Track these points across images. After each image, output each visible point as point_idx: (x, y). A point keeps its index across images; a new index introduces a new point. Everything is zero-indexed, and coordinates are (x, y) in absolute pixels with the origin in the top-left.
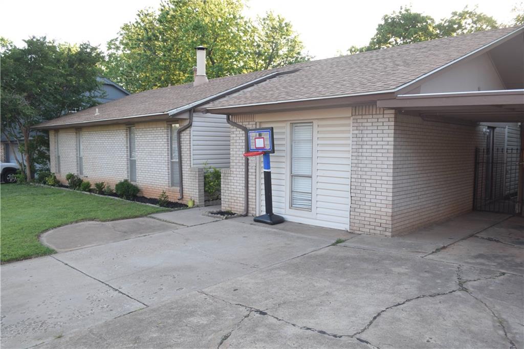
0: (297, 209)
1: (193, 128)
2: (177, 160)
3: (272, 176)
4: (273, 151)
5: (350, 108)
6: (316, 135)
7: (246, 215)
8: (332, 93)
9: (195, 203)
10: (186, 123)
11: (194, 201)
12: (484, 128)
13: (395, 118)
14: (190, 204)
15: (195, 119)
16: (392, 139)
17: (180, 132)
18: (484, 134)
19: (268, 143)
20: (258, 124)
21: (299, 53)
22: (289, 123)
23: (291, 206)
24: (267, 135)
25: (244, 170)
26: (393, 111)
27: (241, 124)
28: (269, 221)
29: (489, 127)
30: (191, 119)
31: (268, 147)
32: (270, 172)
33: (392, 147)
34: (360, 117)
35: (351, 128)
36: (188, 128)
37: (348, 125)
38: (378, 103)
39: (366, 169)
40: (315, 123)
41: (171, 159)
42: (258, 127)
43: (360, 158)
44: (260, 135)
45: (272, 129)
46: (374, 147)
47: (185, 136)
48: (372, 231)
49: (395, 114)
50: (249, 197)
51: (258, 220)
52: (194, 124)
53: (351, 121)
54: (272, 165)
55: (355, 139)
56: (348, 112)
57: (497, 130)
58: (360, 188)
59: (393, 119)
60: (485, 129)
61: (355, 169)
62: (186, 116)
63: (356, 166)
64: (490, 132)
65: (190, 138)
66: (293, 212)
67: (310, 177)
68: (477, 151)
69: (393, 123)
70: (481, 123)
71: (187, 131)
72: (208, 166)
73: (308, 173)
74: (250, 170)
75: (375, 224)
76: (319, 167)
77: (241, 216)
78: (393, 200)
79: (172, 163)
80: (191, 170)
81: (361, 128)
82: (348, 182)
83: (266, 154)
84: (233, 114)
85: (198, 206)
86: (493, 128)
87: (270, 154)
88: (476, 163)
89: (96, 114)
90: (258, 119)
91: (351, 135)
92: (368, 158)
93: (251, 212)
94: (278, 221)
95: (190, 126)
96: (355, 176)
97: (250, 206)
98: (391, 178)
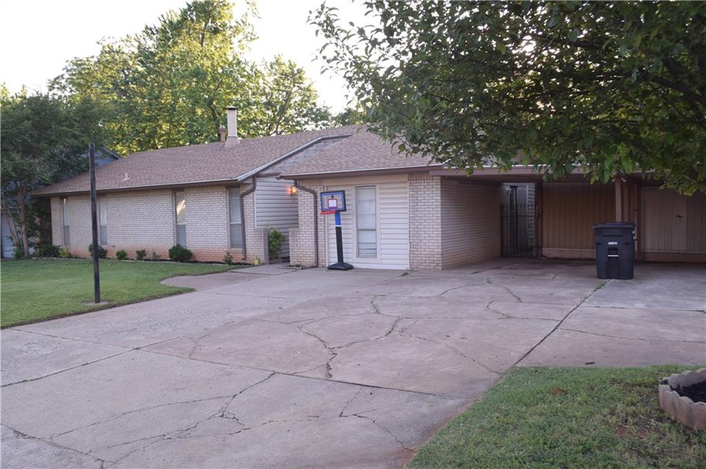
0: (363, 257)
1: (256, 192)
2: (240, 223)
3: (343, 231)
4: (345, 210)
5: (407, 176)
6: (379, 197)
7: (316, 267)
8: (395, 164)
9: (261, 262)
10: (250, 188)
11: (259, 260)
12: (507, 187)
13: (441, 182)
14: (256, 262)
15: (258, 184)
16: (440, 198)
17: (242, 196)
18: (508, 192)
19: (341, 203)
20: (325, 188)
21: (314, 104)
22: (354, 187)
23: (358, 255)
24: (339, 197)
25: (313, 228)
26: (439, 178)
27: (308, 188)
28: (342, 268)
29: (511, 187)
30: (254, 183)
31: (341, 207)
32: (340, 228)
33: (440, 204)
34: (415, 181)
35: (408, 190)
36: (252, 191)
37: (406, 188)
38: (430, 172)
39: (421, 221)
40: (378, 187)
41: (230, 221)
42: (325, 191)
43: (416, 213)
44: (332, 197)
45: (344, 192)
46: (426, 204)
47: (247, 199)
48: (427, 267)
49: (441, 179)
50: (319, 251)
51: (331, 268)
52: (257, 188)
53: (407, 185)
54: (342, 222)
55: (412, 199)
56: (405, 178)
57: (518, 189)
58: (417, 235)
59: (440, 183)
60: (508, 189)
61: (412, 221)
62: (250, 181)
63: (413, 220)
64: (512, 191)
65: (253, 201)
66: (359, 260)
67: (375, 230)
68: (502, 207)
69: (440, 186)
70: (505, 184)
71: (251, 195)
72: (270, 227)
73: (373, 227)
74: (319, 228)
75: (430, 261)
76: (382, 221)
77: (313, 267)
78: (442, 243)
79: (231, 226)
80: (256, 231)
81: (416, 190)
82: (407, 232)
83: (337, 212)
84: (299, 180)
85: (264, 264)
86: (516, 187)
87: (341, 213)
88: (502, 217)
89: (126, 179)
90: (326, 183)
91: (408, 196)
92: (423, 212)
93: (321, 263)
94: (349, 268)
95: (253, 190)
96: (413, 227)
97: (320, 258)
98: (440, 226)
